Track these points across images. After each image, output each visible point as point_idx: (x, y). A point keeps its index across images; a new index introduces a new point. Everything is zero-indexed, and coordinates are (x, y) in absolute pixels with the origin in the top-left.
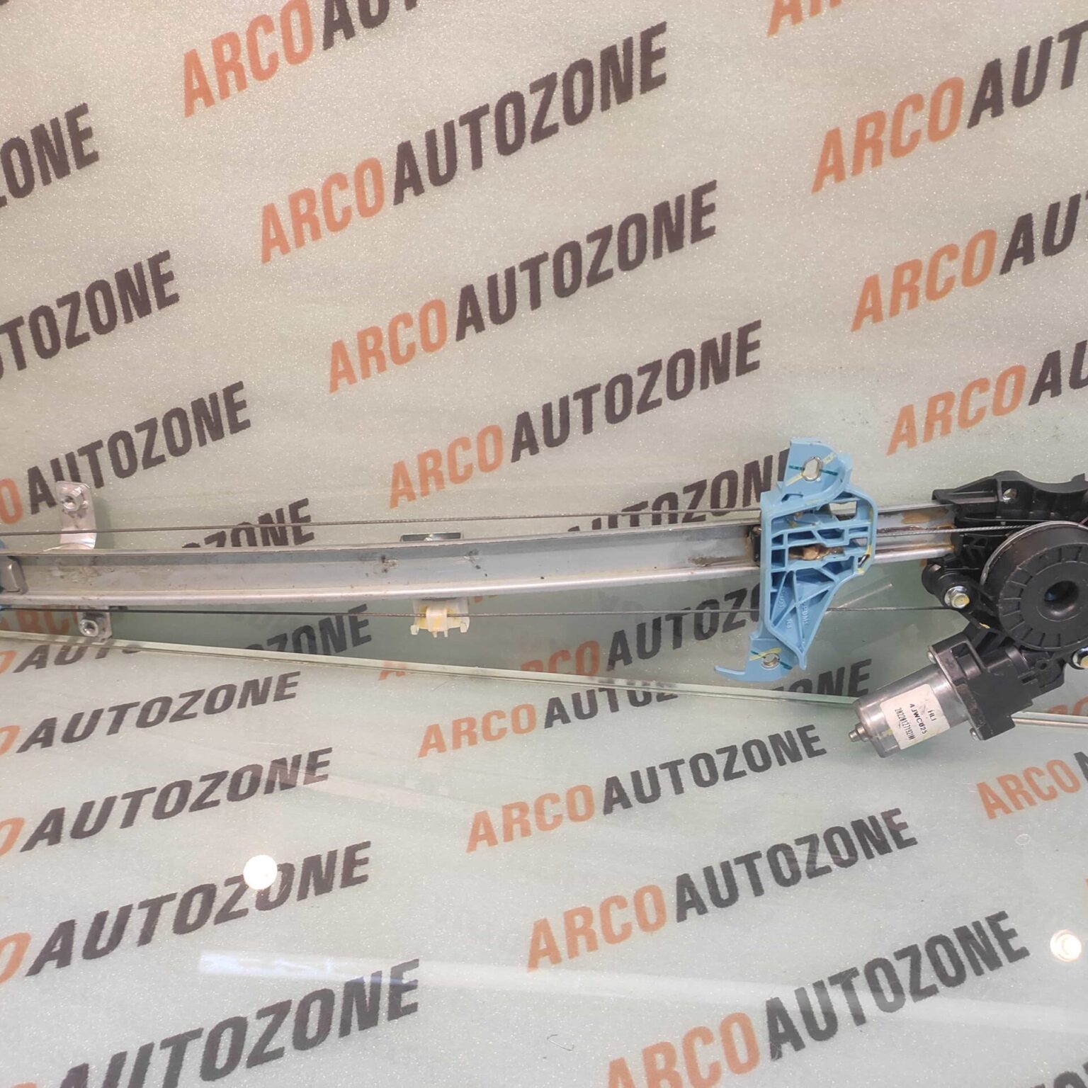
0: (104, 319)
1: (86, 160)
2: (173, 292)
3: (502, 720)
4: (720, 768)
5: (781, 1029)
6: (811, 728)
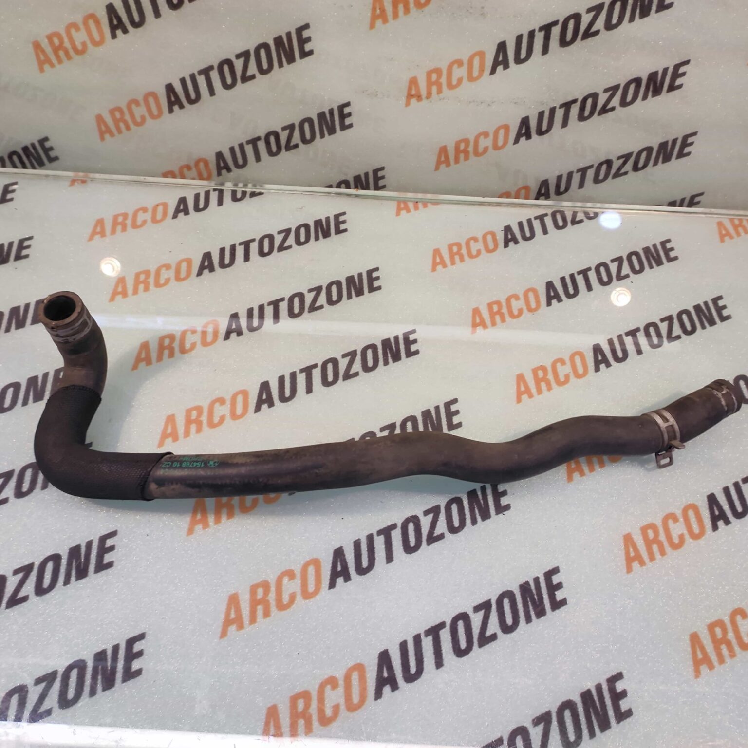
3: (145, 214)
4: (277, 243)
5: (264, 397)
6: (344, 214)
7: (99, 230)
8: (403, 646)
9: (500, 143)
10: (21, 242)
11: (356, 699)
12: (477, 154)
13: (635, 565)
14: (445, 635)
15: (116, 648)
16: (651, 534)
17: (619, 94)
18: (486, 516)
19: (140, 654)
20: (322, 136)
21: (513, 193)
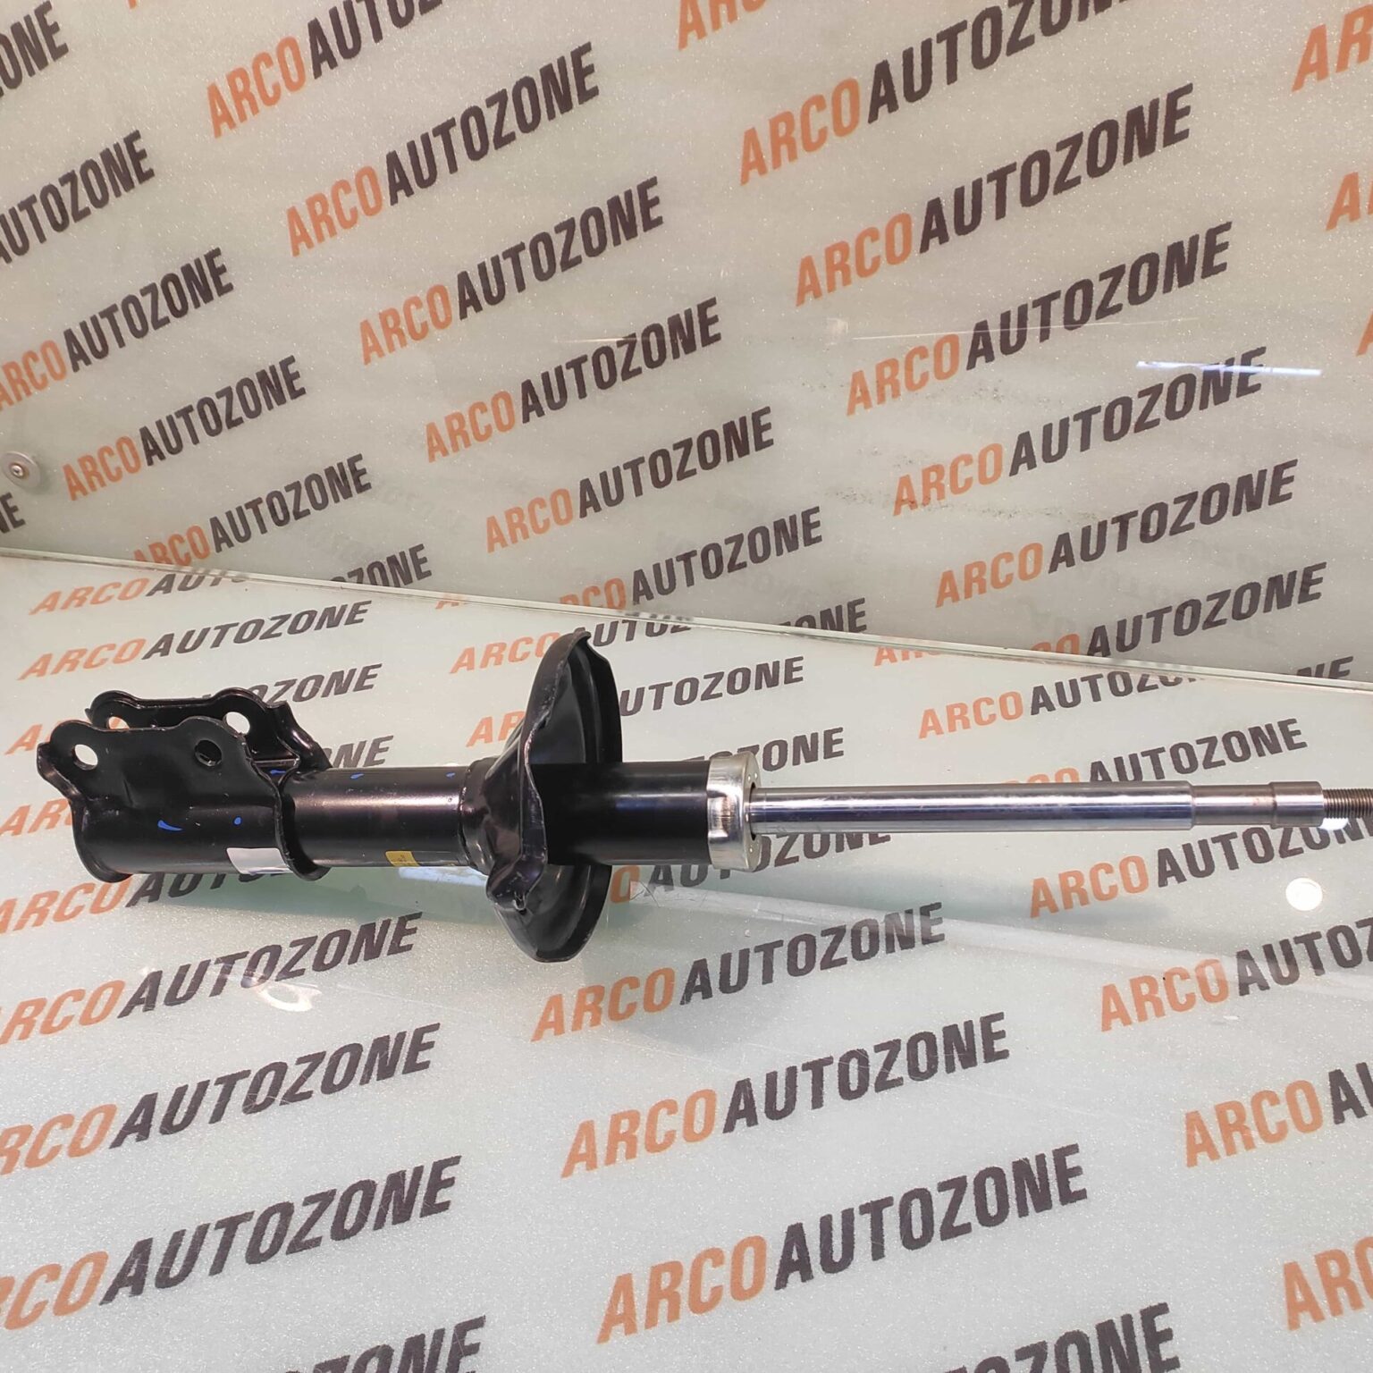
0: (178, 305)
1: (145, 176)
2: (228, 282)
3: (530, 645)
4: (701, 690)
5: (661, 877)
6: (801, 659)
7: (467, 660)
8: (826, 1223)
9: (1030, 570)
10: (367, 669)
11: (747, 1282)
12: (996, 584)
13: (1202, 1157)
14: (891, 1216)
15: (418, 1172)
16: (1231, 1116)
17: (1197, 505)
18: (969, 1061)
19: (451, 1182)
20: (780, 552)
21: (1054, 646)
